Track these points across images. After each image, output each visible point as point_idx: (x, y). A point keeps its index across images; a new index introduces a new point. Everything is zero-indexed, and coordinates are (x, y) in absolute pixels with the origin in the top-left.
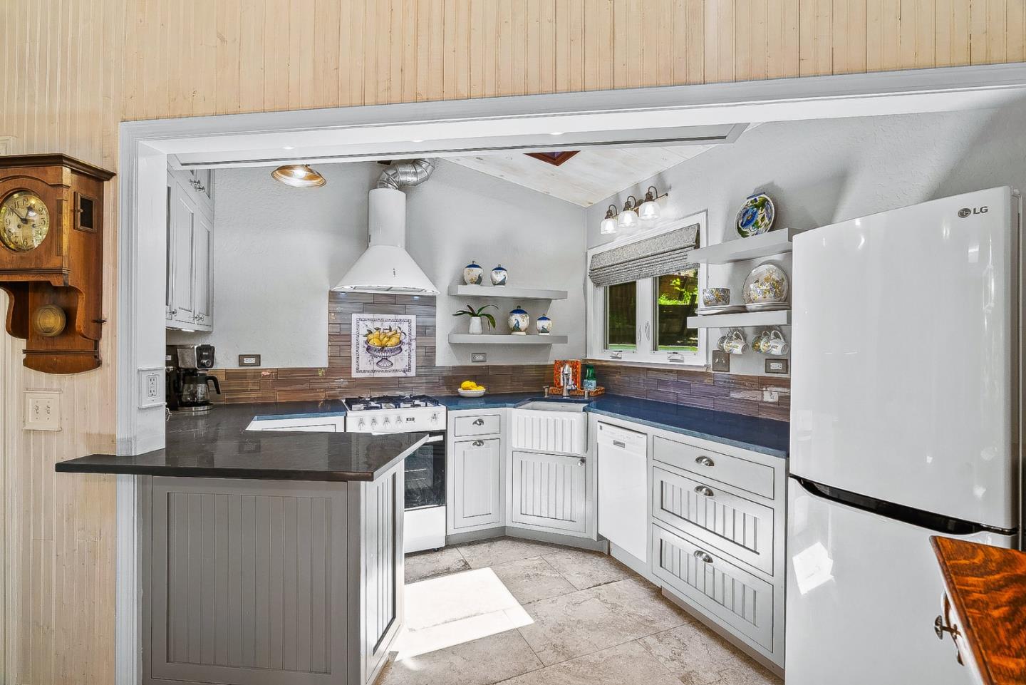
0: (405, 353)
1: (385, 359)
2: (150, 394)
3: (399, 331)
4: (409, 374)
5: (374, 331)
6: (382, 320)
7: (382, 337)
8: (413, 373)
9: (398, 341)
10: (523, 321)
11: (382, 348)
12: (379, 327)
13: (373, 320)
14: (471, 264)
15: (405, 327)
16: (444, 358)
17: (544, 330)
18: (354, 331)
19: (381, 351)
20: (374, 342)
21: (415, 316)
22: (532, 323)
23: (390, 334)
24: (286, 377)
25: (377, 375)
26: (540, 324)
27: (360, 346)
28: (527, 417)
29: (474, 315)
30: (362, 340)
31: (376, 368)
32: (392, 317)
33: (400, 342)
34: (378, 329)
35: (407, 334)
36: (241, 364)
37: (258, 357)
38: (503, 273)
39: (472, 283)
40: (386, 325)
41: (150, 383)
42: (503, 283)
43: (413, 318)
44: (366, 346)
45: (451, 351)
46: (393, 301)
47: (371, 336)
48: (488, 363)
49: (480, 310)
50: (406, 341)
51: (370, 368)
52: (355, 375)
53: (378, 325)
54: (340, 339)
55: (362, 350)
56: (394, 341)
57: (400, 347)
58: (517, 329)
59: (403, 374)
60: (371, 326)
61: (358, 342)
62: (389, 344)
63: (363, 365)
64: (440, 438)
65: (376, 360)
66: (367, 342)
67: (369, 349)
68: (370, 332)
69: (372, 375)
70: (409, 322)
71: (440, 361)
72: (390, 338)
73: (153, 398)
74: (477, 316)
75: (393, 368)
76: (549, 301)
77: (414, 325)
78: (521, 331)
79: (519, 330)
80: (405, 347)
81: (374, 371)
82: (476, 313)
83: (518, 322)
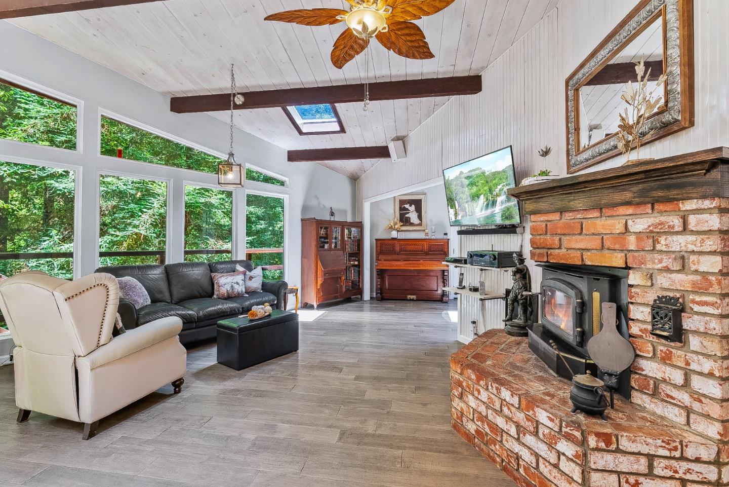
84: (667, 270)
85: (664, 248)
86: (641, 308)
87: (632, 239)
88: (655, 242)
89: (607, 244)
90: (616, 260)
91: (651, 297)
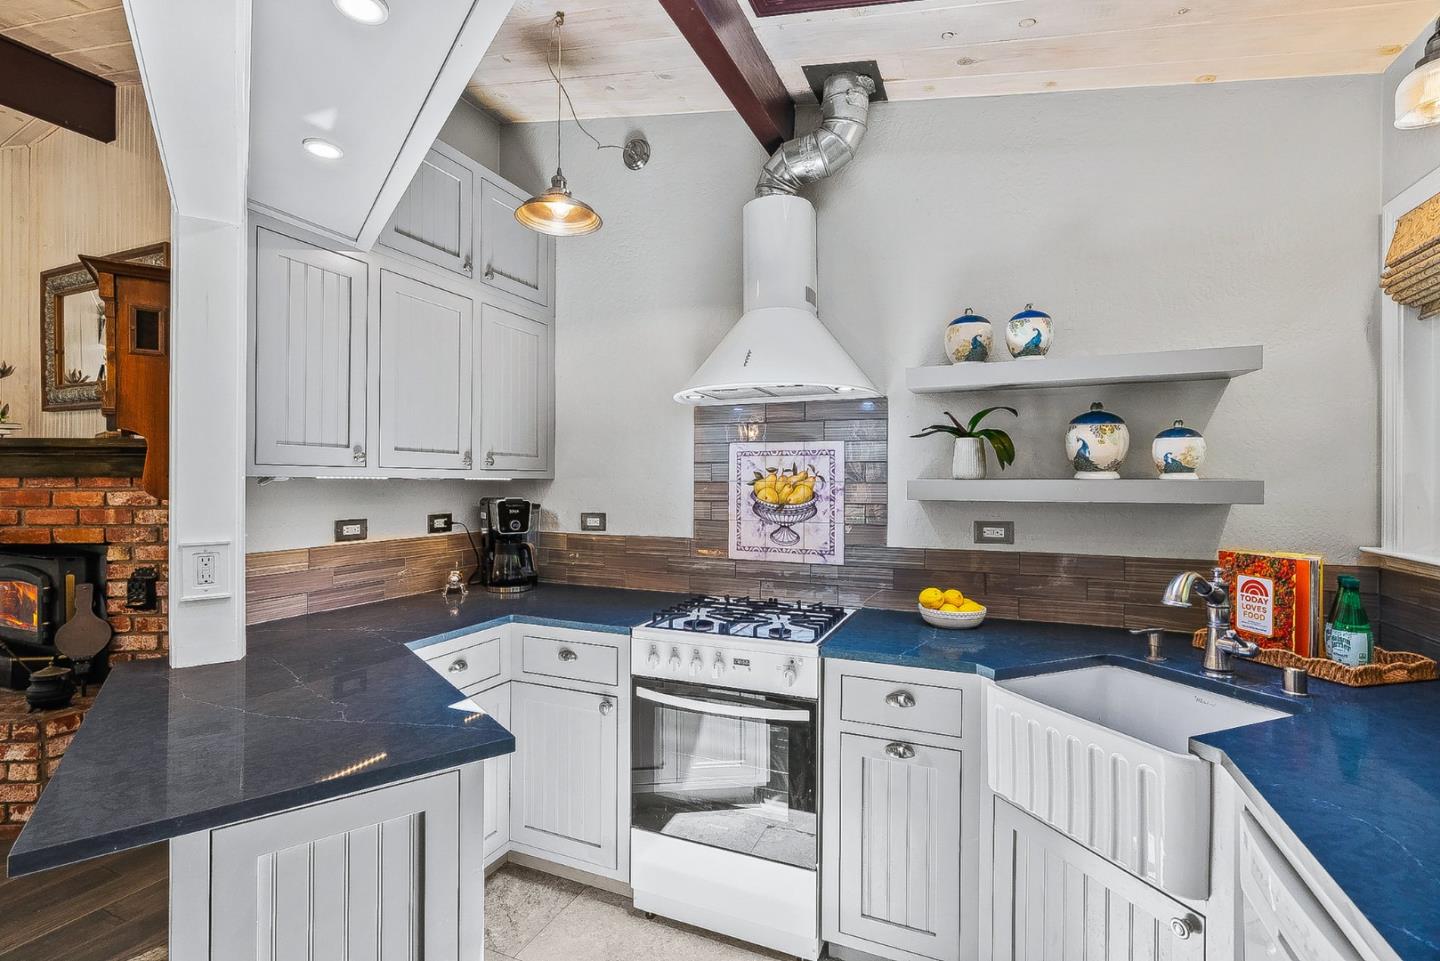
0: (823, 517)
1: (785, 527)
2: (203, 581)
3: (811, 474)
4: (831, 560)
5: (765, 474)
6: (782, 453)
7: (779, 485)
8: (838, 558)
9: (808, 493)
10: (1105, 444)
11: (780, 507)
12: (775, 466)
13: (765, 454)
14: (963, 315)
15: (822, 466)
16: (907, 530)
17: (1173, 466)
18: (733, 476)
19: (776, 511)
20: (767, 496)
21: (841, 444)
22: (1139, 445)
23: (794, 479)
24: (633, 551)
25: (771, 557)
26: (1164, 448)
27: (742, 502)
28: (1017, 715)
29: (959, 432)
30: (747, 490)
31: (770, 544)
32: (798, 446)
33: (814, 495)
34: (773, 471)
35: (827, 479)
36: (585, 527)
37: (602, 516)
38: (1036, 323)
39: (958, 359)
40: (788, 463)
41: (201, 565)
42: (1034, 348)
43: (838, 446)
44: (753, 502)
45: (924, 514)
46: (799, 415)
47: (760, 484)
48: (1020, 546)
49: (975, 421)
50: (826, 491)
51: (759, 543)
52: (733, 554)
53: (772, 462)
54: (712, 491)
55: (746, 508)
56: (802, 493)
57: (813, 505)
58: (1082, 463)
59: (819, 560)
60: (761, 465)
61: (739, 494)
62: (793, 498)
63: (747, 538)
64: (803, 716)
65: (770, 528)
66: (754, 495)
67: (757, 507)
68: (759, 477)
69: (761, 557)
70: (830, 453)
71: (896, 537)
72: (794, 486)
73: (206, 586)
74: (969, 435)
75: (799, 545)
76: (1222, 379)
77: (840, 461)
78: (1095, 468)
79: (1090, 466)
80: (822, 506)
81: (766, 549)
82: (967, 428)
83: (1085, 446)
84: (145, 543)
85: (142, 522)
86: (120, 584)
87: (112, 512)
88: (134, 516)
89: (84, 518)
90: (94, 536)
91: (129, 571)
